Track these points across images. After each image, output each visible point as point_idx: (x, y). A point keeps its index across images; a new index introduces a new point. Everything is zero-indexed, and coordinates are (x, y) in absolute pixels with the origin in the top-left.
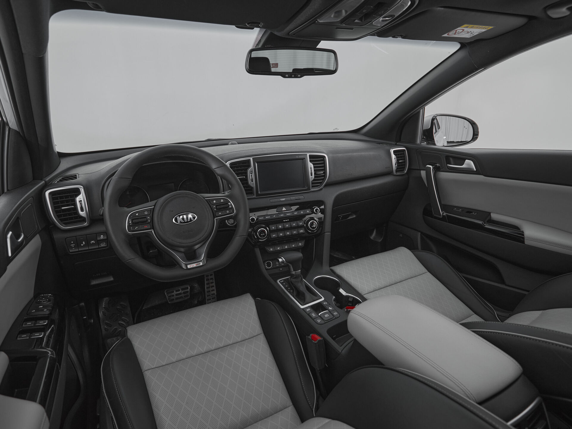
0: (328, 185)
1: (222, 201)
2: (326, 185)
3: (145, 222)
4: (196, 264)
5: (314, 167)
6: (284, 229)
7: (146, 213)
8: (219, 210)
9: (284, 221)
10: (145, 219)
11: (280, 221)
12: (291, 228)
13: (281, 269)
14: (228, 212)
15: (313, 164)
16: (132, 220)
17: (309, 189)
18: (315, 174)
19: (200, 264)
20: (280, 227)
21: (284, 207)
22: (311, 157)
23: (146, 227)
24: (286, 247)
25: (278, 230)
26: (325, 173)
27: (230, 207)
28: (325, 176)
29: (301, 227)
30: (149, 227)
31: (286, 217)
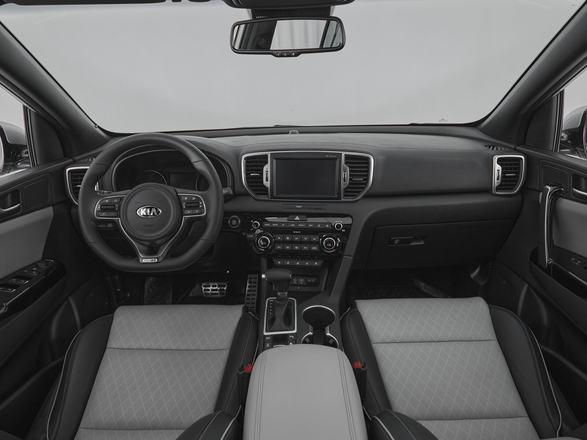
0: (368, 196)
1: (194, 199)
2: (366, 196)
3: (113, 210)
4: (151, 259)
5: (350, 171)
6: (292, 242)
7: (116, 201)
8: (188, 208)
9: (294, 232)
10: (113, 207)
11: (289, 231)
12: (301, 242)
13: (299, 288)
14: (197, 211)
15: (350, 167)
16: (102, 205)
17: (339, 198)
18: (350, 179)
19: (155, 260)
20: (288, 238)
21: (297, 215)
22: (347, 157)
23: (112, 214)
24: (298, 263)
25: (284, 242)
26: (367, 180)
27: (200, 207)
28: (366, 184)
29: (315, 243)
30: (116, 215)
31: (297, 228)
